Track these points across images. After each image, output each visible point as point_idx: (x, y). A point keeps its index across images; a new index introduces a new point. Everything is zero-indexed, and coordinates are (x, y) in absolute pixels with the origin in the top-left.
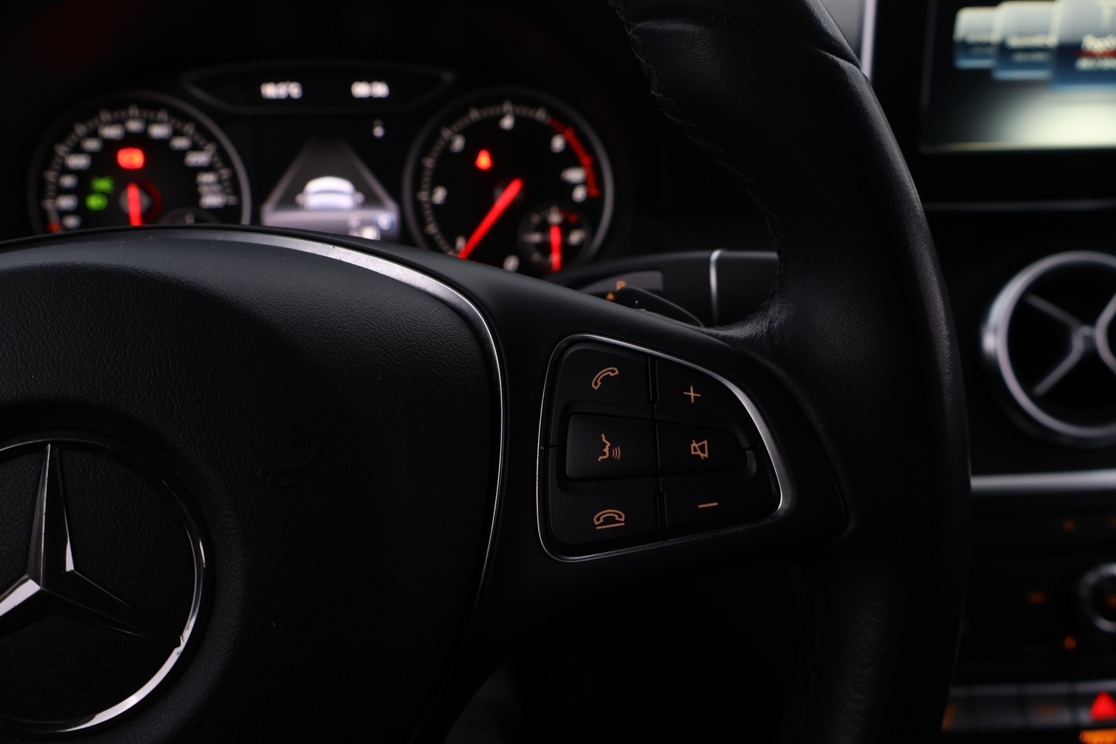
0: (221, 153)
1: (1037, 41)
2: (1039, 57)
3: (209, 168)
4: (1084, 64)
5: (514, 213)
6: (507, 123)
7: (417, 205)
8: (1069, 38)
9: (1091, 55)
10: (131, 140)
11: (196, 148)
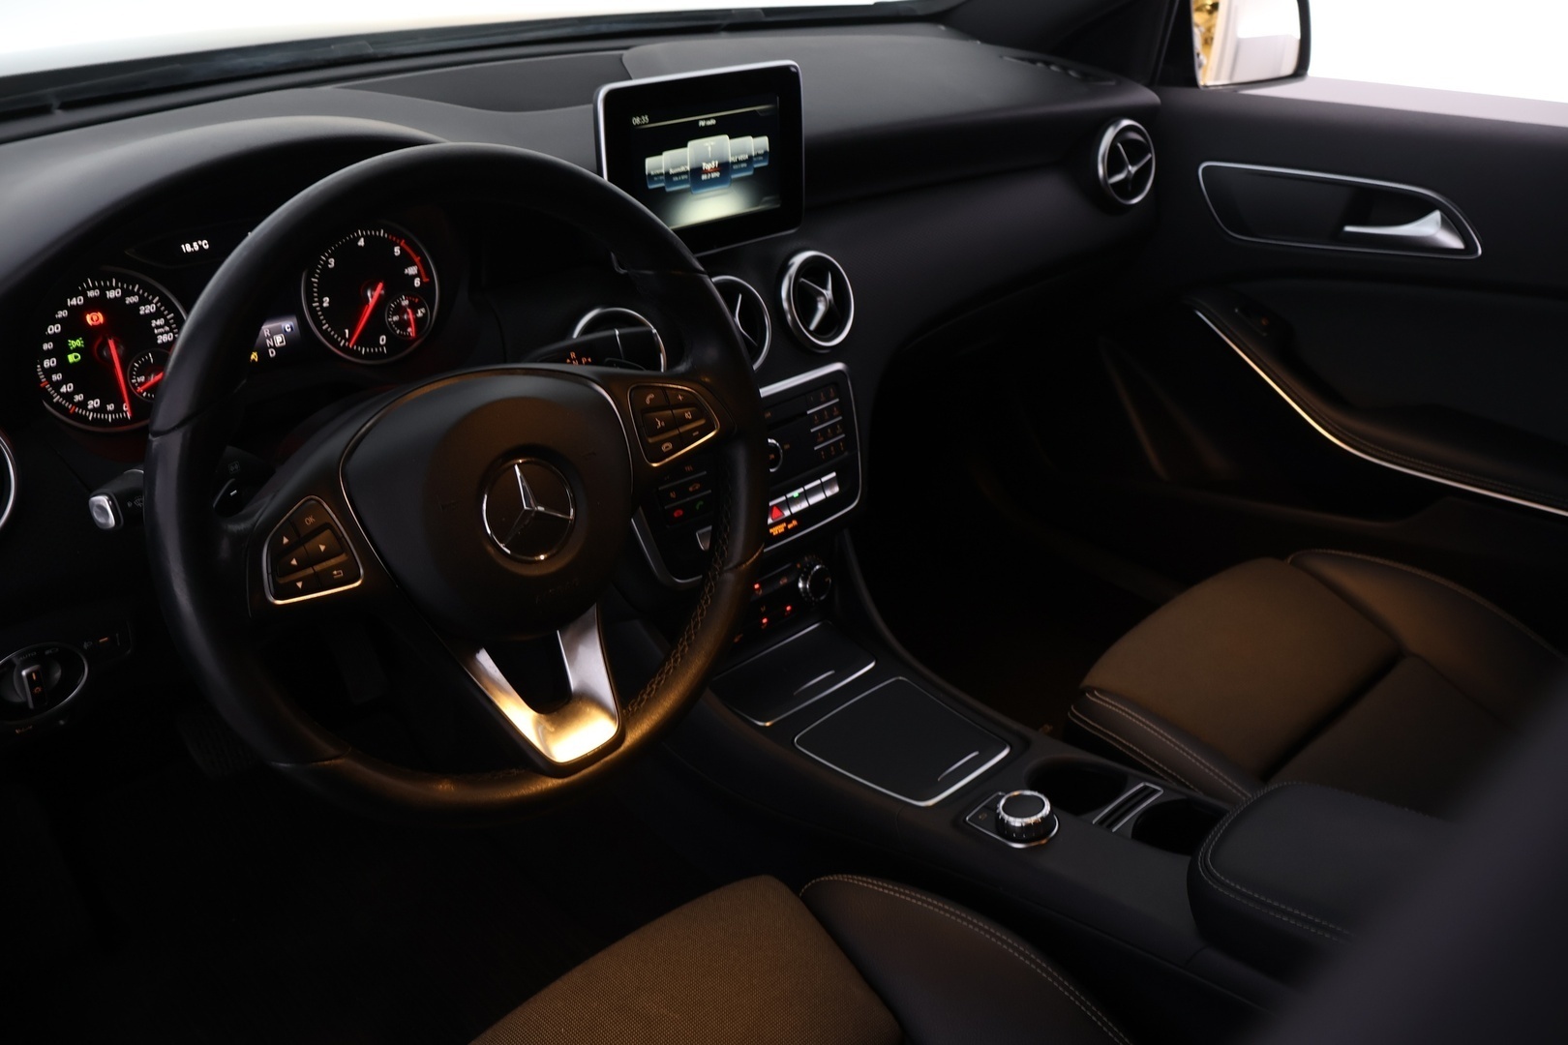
0: (164, 301)
1: (682, 169)
2: (684, 177)
3: (157, 315)
4: (704, 177)
5: (381, 303)
6: (361, 243)
7: (312, 311)
8: (695, 166)
9: (706, 172)
10: (91, 305)
11: (144, 301)
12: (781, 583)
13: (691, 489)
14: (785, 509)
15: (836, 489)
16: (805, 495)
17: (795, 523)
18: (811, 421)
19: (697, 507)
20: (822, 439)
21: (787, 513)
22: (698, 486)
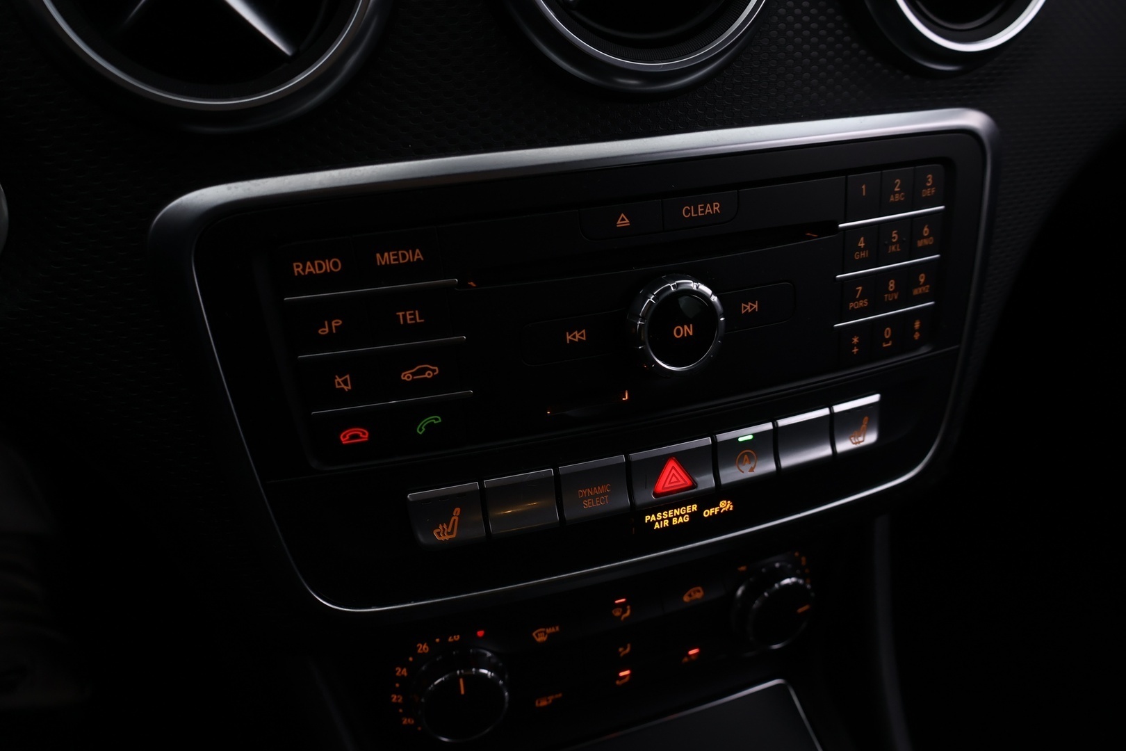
12: (686, 599)
13: (406, 376)
14: (702, 472)
15: (871, 438)
16: (775, 443)
17: (725, 505)
18: (845, 255)
19: (421, 429)
20: (863, 303)
21: (706, 481)
22: (431, 372)
